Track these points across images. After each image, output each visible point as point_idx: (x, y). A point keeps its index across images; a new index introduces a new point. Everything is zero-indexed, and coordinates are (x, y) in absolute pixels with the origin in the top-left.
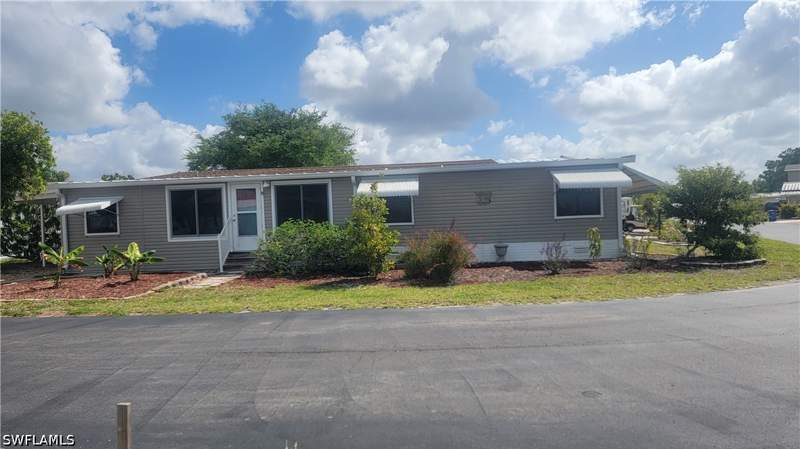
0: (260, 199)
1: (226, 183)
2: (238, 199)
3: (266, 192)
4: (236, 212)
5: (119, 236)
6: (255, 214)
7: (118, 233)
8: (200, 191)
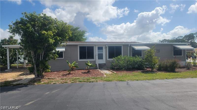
0: (104, 50)
1: (95, 45)
2: (98, 49)
3: (106, 47)
4: (97, 53)
5: (63, 59)
6: (103, 54)
7: (63, 58)
8: (88, 47)
